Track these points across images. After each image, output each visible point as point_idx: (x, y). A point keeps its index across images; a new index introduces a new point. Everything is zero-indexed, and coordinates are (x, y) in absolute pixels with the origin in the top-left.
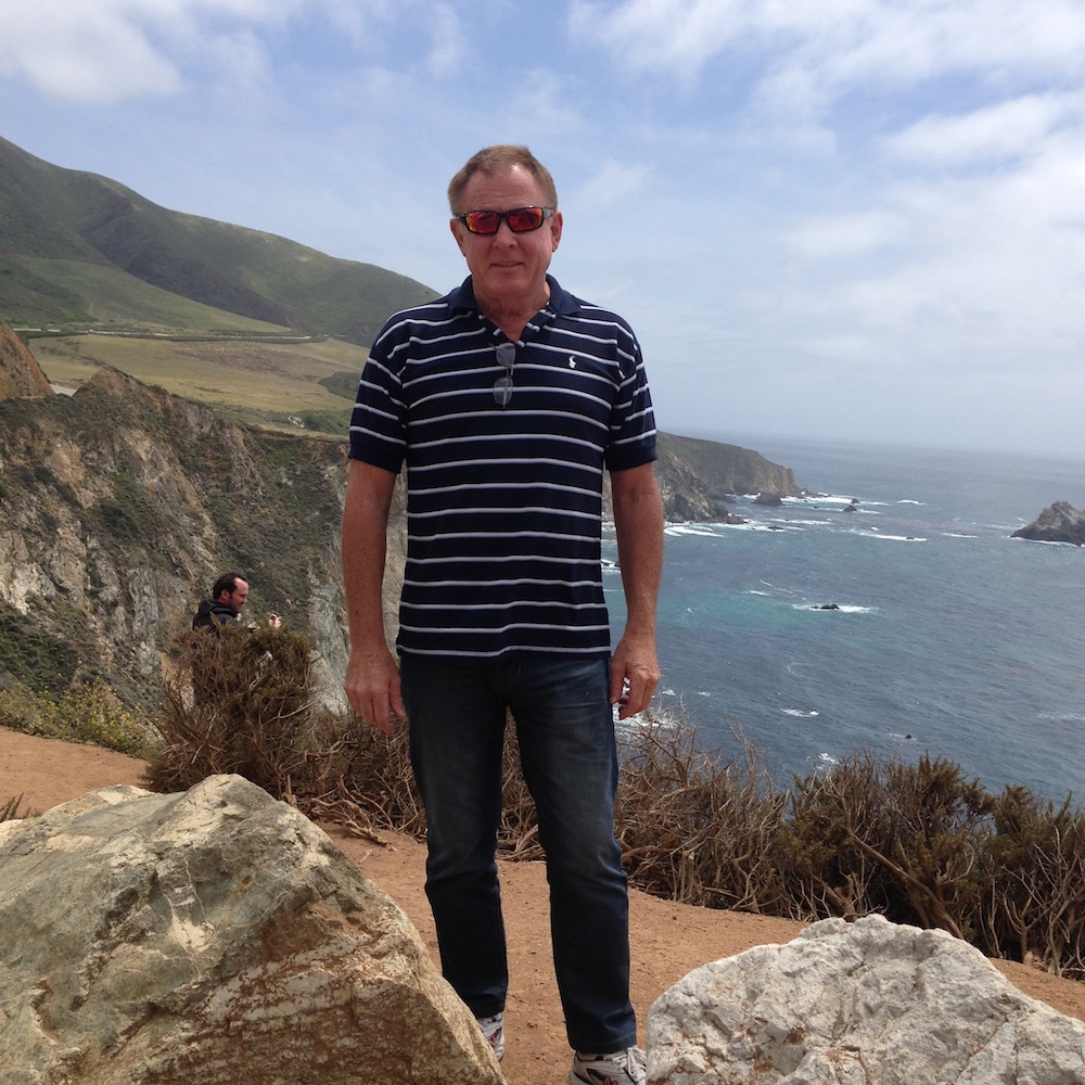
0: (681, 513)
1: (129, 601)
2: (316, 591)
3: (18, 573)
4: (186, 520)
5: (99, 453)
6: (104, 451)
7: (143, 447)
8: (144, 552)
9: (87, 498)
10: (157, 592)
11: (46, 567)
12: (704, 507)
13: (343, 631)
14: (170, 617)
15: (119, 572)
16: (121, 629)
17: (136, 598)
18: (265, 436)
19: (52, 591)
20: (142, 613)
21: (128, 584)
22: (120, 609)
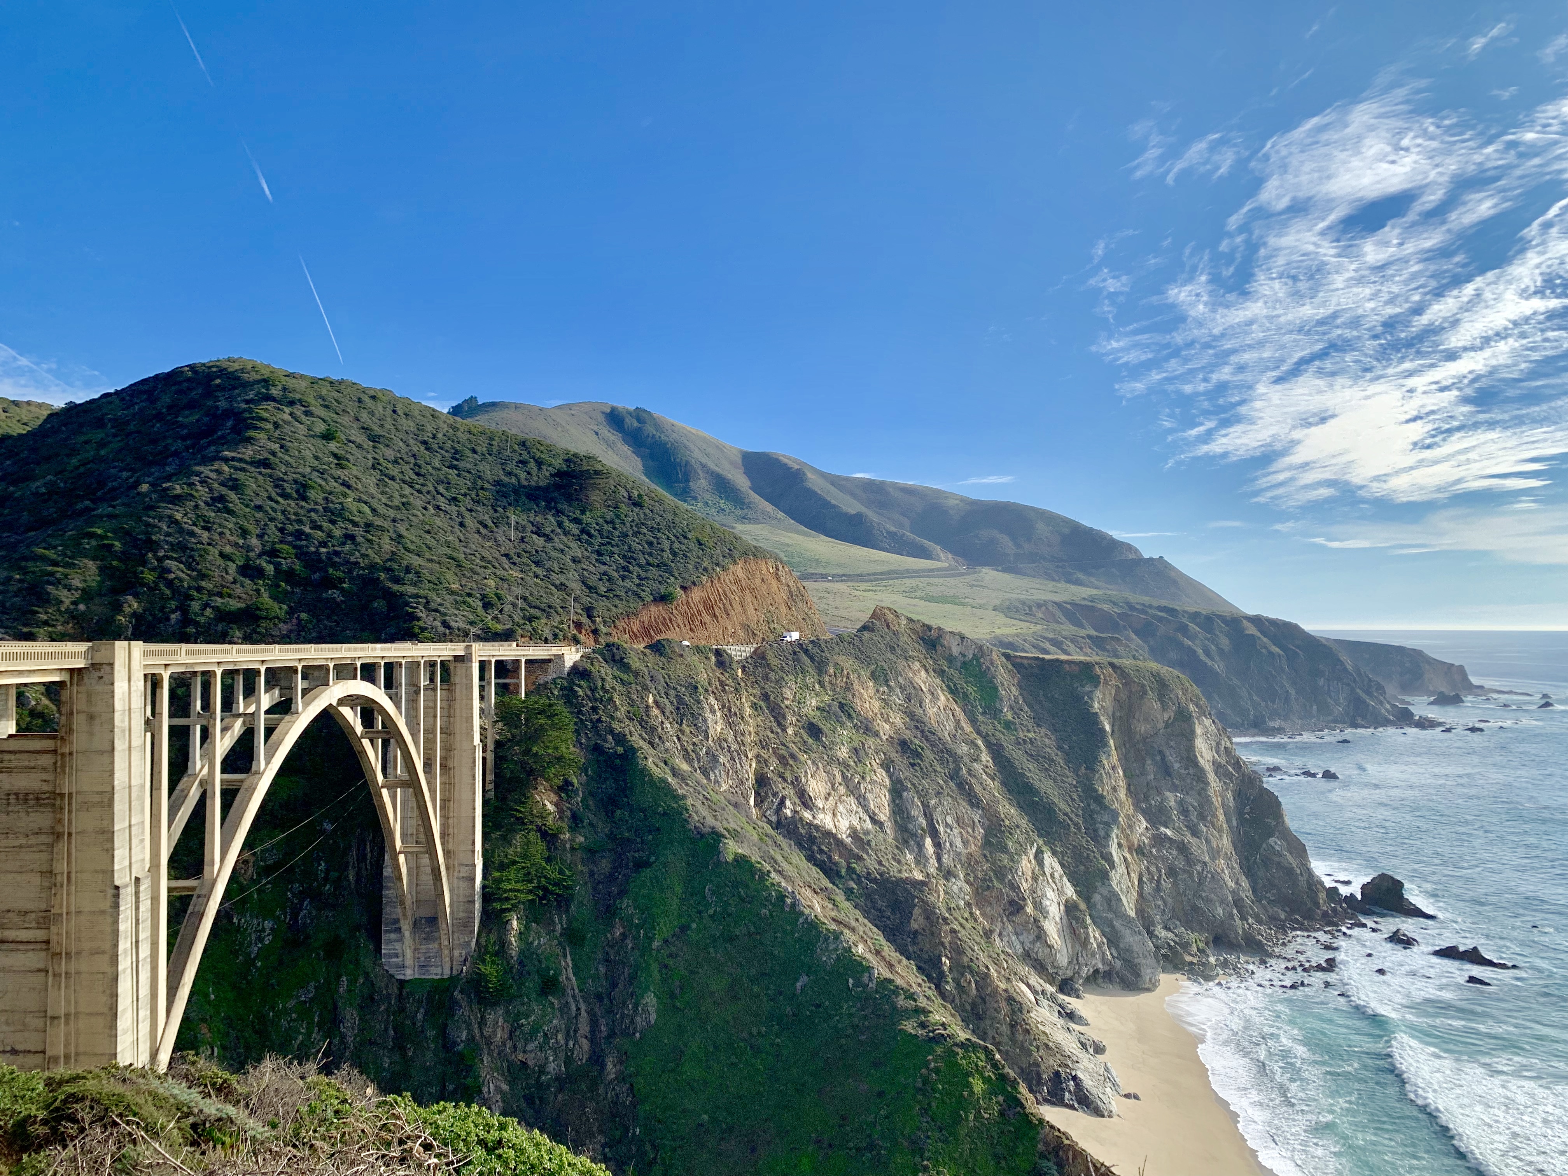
0: (1364, 718)
1: (934, 834)
2: (1098, 818)
3: (841, 808)
4: (965, 748)
5: (888, 686)
6: (892, 684)
7: (922, 679)
8: (941, 782)
9: (885, 729)
10: (958, 822)
11: (862, 801)
12: (1387, 710)
13: (1125, 859)
14: (973, 848)
15: (922, 803)
16: (931, 861)
17: (941, 829)
18: (1019, 660)
19: (869, 825)
20: (948, 844)
21: (931, 816)
22: (928, 842)
